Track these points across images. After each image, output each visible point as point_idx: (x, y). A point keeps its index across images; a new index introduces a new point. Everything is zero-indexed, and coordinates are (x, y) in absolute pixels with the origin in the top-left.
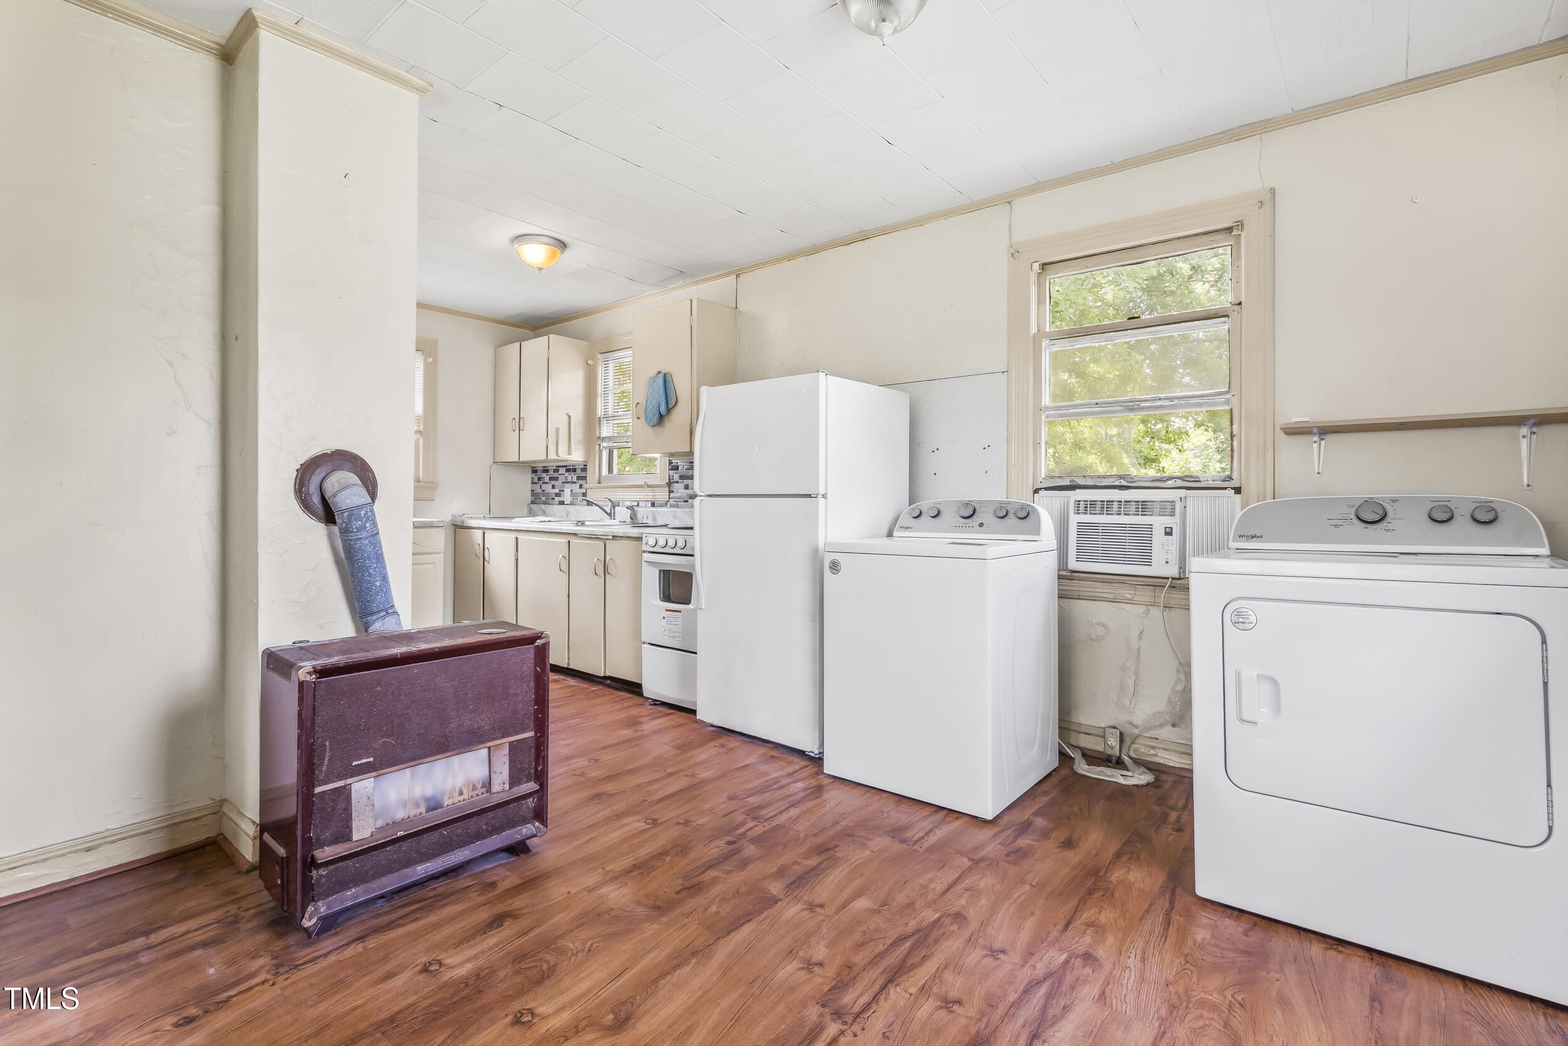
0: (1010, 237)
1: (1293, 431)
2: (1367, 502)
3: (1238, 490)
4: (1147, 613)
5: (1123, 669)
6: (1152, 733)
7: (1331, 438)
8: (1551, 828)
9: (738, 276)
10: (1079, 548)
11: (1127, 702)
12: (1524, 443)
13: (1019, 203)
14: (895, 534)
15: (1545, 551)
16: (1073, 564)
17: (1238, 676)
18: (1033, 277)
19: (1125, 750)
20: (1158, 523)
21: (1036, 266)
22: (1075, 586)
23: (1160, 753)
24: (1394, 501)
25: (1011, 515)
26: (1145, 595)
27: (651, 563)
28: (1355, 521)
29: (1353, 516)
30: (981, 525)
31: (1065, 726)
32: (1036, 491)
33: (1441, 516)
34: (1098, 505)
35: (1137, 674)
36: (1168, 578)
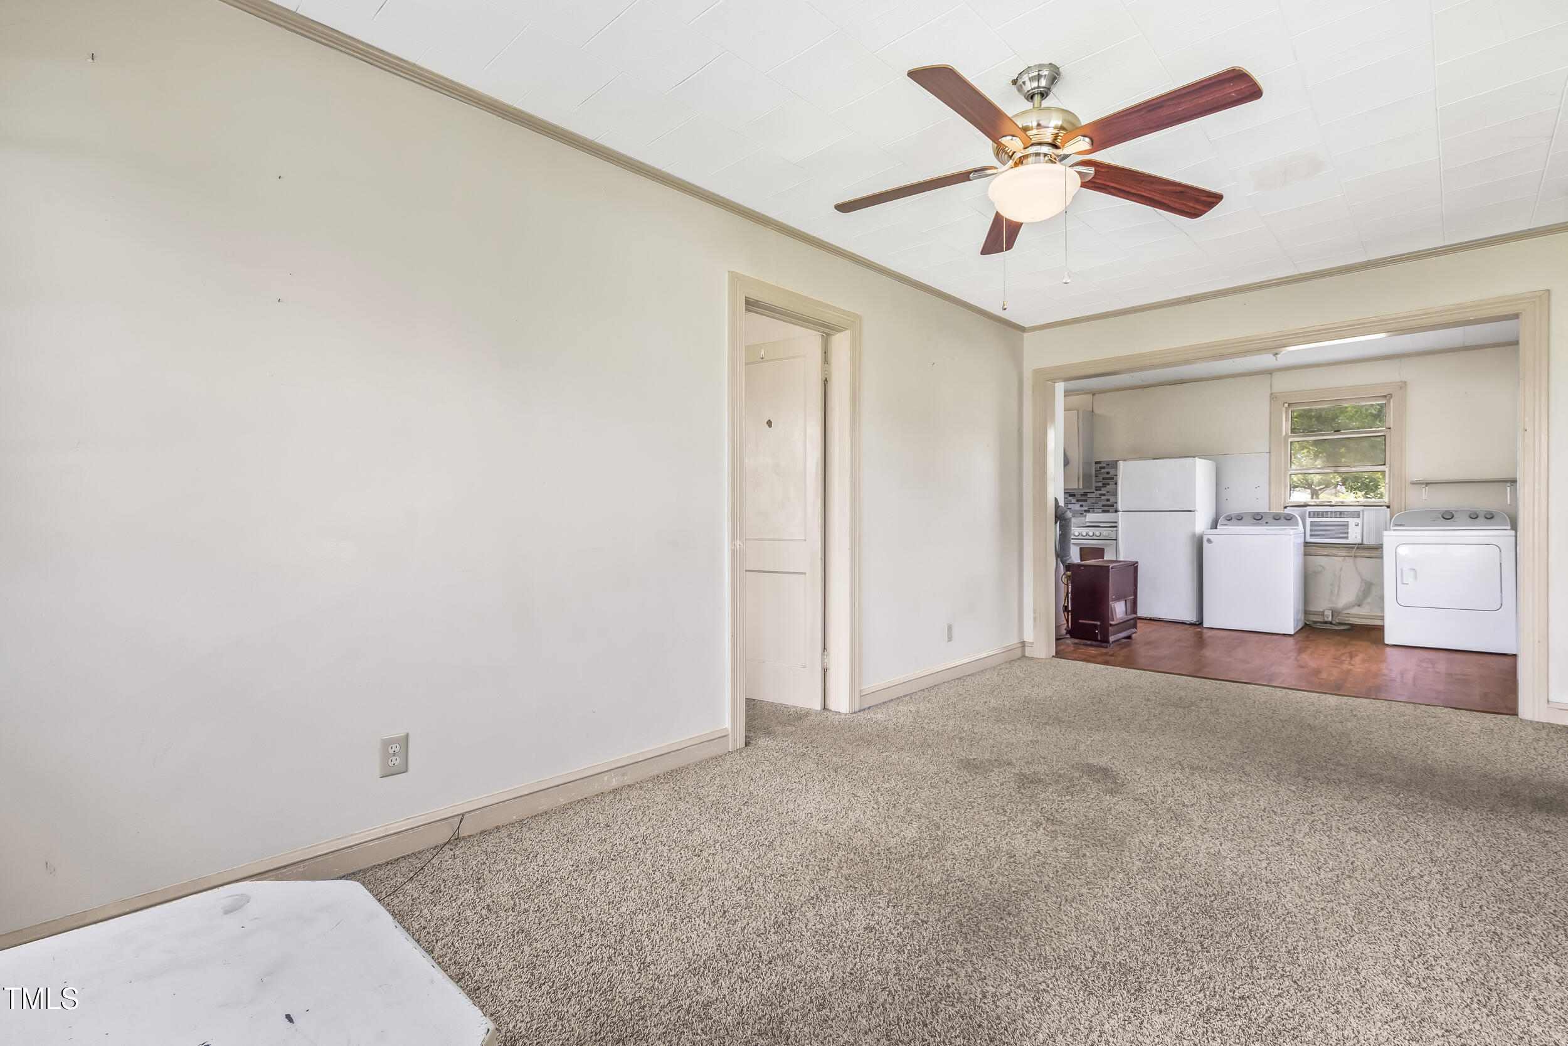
0: (1271, 390)
1: (1413, 483)
2: (1447, 512)
3: (1388, 507)
4: (1344, 560)
5: (1332, 585)
6: (1347, 611)
7: (1430, 485)
8: (1502, 604)
9: (1094, 395)
10: (1311, 533)
11: (1334, 599)
12: (1509, 489)
13: (1276, 376)
14: (1218, 527)
15: (1509, 528)
16: (1309, 540)
17: (1402, 570)
18: (1284, 409)
19: (1334, 619)
20: (1352, 521)
21: (1286, 405)
22: (1313, 550)
23: (1351, 619)
24: (1457, 511)
25: (1282, 518)
26: (1343, 552)
27: (1075, 544)
28: (1442, 518)
29: (1441, 517)
30: (1267, 523)
31: (1306, 613)
32: (1285, 507)
33: (1474, 516)
34: (1321, 514)
35: (1339, 587)
36: (1356, 544)
